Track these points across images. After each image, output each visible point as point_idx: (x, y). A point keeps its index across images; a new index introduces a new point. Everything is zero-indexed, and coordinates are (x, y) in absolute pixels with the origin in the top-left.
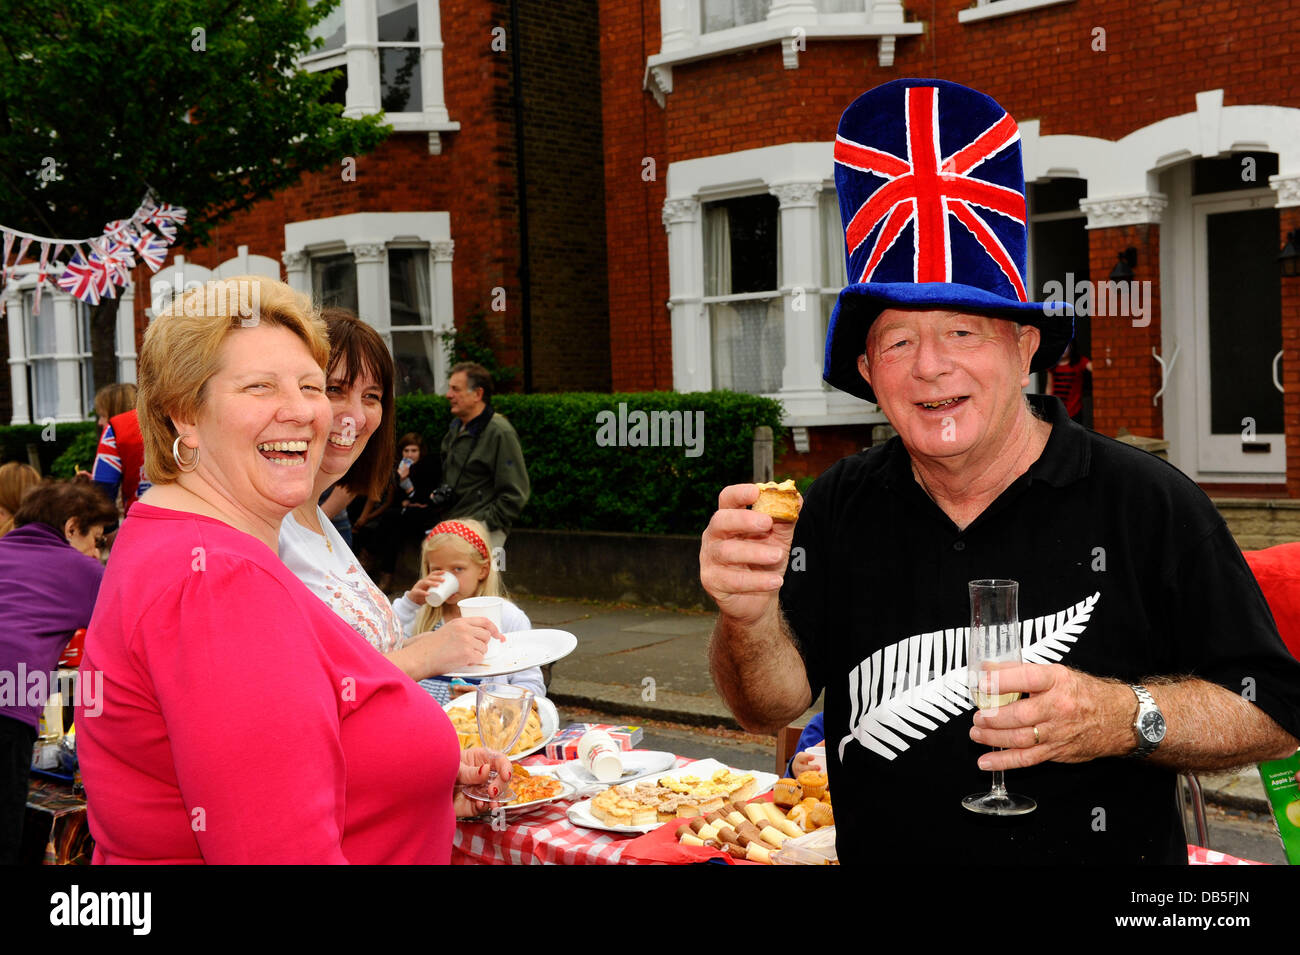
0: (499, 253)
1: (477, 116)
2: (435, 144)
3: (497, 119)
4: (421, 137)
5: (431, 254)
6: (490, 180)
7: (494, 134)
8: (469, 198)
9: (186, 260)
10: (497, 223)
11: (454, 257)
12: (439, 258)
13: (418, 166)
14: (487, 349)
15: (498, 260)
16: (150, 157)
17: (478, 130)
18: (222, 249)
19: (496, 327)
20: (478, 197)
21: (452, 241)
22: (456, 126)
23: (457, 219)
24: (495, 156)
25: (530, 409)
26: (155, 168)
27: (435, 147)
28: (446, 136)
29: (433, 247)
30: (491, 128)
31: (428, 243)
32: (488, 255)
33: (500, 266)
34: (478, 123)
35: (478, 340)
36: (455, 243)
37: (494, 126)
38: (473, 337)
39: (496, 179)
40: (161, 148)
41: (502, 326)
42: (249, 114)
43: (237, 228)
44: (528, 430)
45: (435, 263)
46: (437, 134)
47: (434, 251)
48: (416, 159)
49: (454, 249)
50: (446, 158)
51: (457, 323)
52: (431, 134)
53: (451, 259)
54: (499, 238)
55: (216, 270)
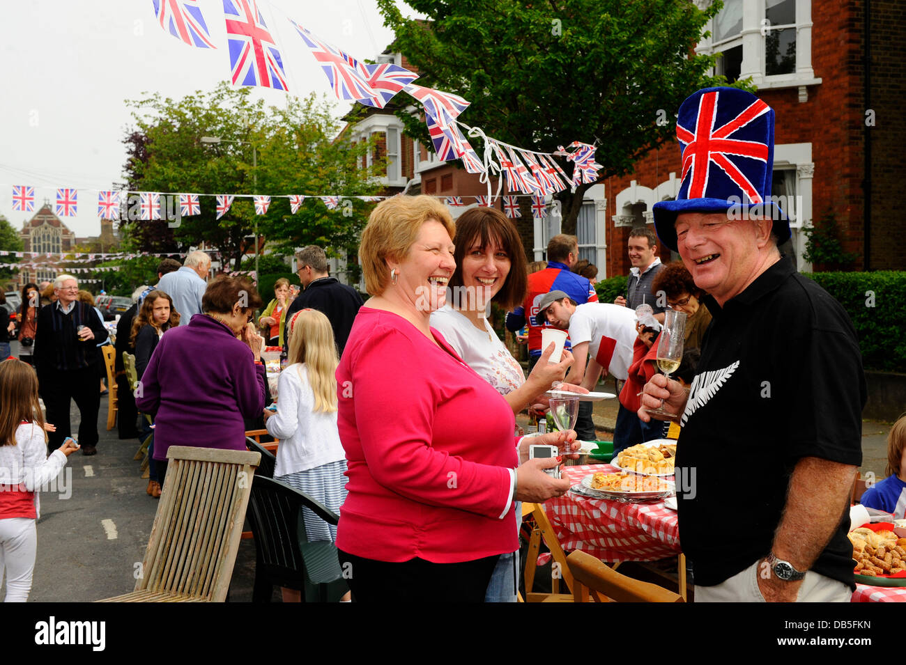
0: (847, 171)
1: (835, 72)
2: (803, 95)
3: (850, 73)
4: (793, 91)
5: (797, 172)
6: (842, 118)
7: (846, 85)
8: (827, 132)
9: (638, 183)
10: (847, 149)
11: (814, 175)
12: (804, 176)
13: (789, 111)
14: (834, 241)
15: (845, 176)
16: (595, 120)
17: (835, 82)
18: (660, 175)
19: (843, 224)
20: (834, 130)
21: (813, 163)
22: (819, 81)
23: (818, 147)
24: (846, 101)
25: (848, 281)
26: (598, 126)
27: (803, 97)
28: (811, 89)
29: (798, 168)
30: (845, 80)
31: (795, 165)
32: (839, 172)
33: (847, 180)
34: (836, 77)
35: (828, 234)
36: (815, 165)
37: (847, 78)
38: (825, 231)
39: (847, 117)
40: (603, 113)
41: (847, 223)
42: (659, 87)
43: (669, 161)
44: (845, 297)
45: (800, 179)
46: (805, 88)
47: (800, 171)
48: (789, 106)
49: (814, 169)
50: (810, 105)
51: (814, 220)
52: (800, 88)
53: (812, 176)
54: (847, 160)
55: (656, 189)
